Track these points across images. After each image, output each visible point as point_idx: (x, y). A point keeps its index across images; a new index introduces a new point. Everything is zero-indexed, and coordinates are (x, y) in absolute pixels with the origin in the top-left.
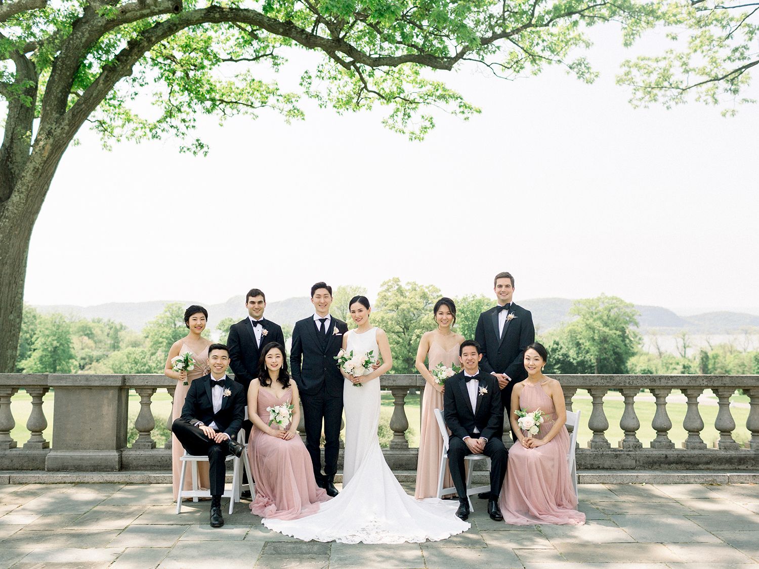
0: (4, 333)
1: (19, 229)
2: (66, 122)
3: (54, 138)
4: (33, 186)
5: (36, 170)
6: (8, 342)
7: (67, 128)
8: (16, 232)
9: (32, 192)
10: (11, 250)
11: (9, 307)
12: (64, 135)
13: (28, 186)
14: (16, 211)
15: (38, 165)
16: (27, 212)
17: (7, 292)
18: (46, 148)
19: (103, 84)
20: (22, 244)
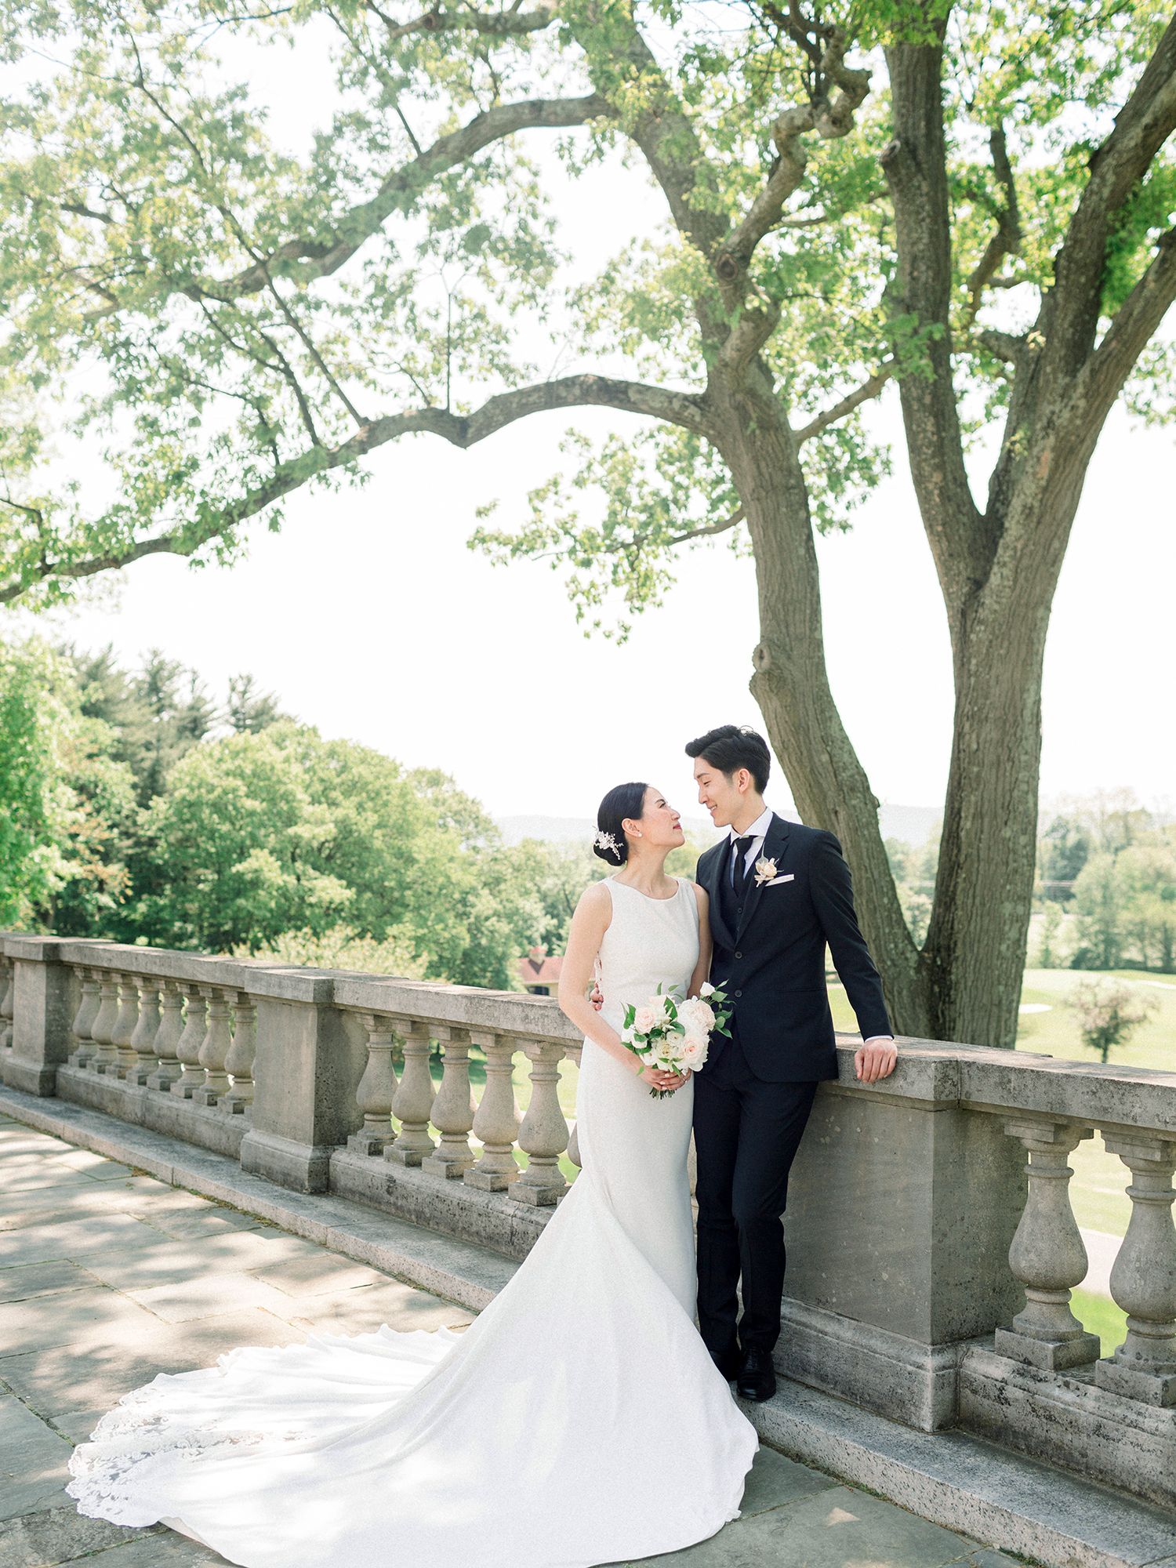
0: (993, 867)
1: (1006, 644)
2: (1081, 390)
3: (1057, 434)
4: (1026, 546)
5: (1028, 510)
6: (1004, 887)
7: (1082, 403)
8: (1002, 652)
9: (1025, 562)
10: (995, 691)
11: (1000, 811)
12: (1078, 422)
13: (1015, 548)
14: (996, 607)
15: (1030, 500)
16: (1018, 604)
17: (993, 780)
18: (1043, 459)
19: (1156, 281)
20: (1017, 675)
